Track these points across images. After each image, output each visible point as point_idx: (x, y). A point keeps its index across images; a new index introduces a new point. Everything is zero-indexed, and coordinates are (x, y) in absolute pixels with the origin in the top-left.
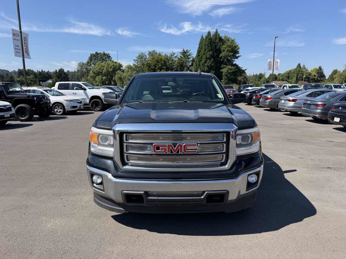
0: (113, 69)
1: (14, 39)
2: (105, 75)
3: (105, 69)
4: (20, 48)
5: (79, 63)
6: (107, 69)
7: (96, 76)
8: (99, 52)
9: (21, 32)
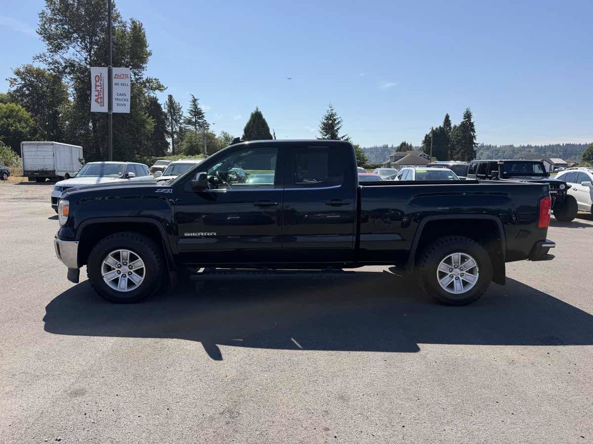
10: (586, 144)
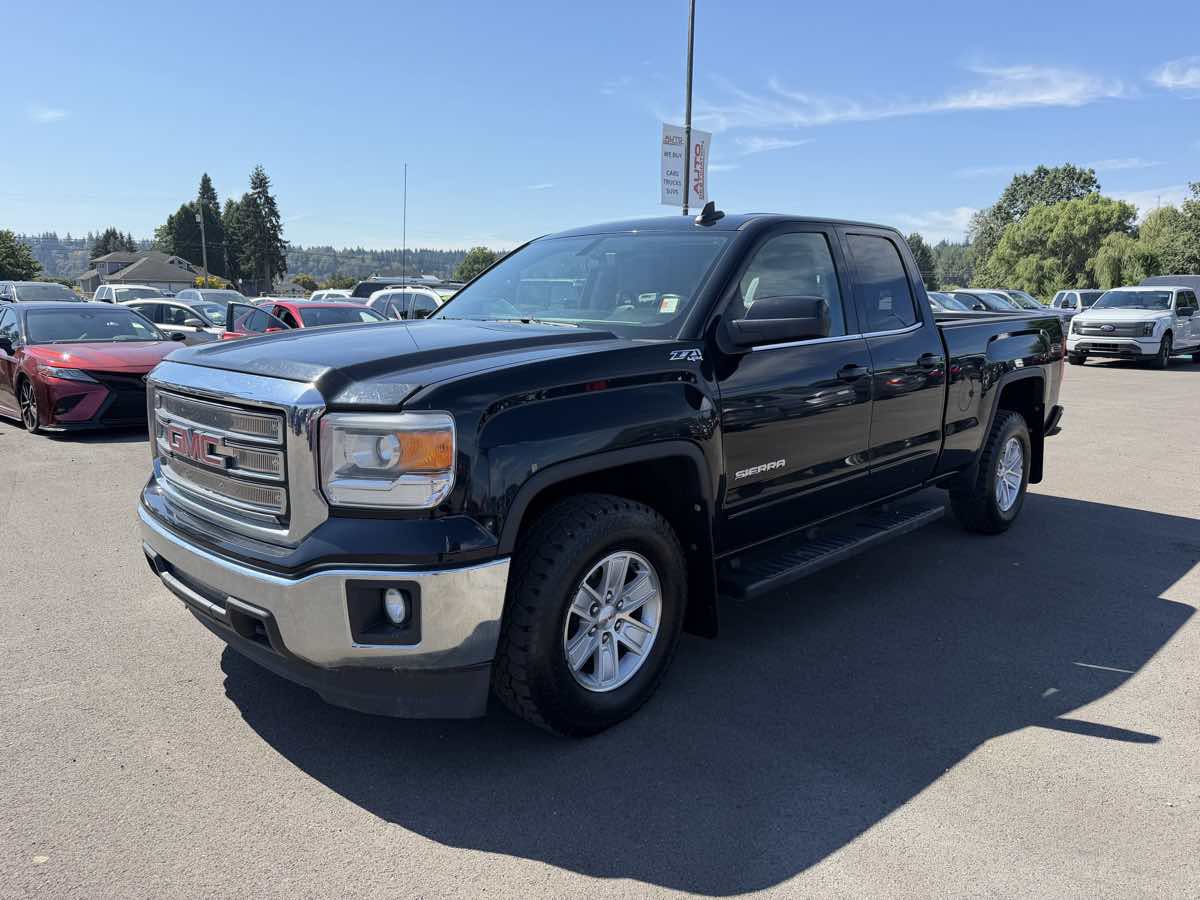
0: (1091, 227)
1: (666, 154)
2: (1053, 253)
3: (1059, 229)
4: (681, 178)
5: (978, 212)
6: (1066, 228)
7: (1018, 256)
8: (1049, 167)
9: (688, 131)
10: (451, 252)
